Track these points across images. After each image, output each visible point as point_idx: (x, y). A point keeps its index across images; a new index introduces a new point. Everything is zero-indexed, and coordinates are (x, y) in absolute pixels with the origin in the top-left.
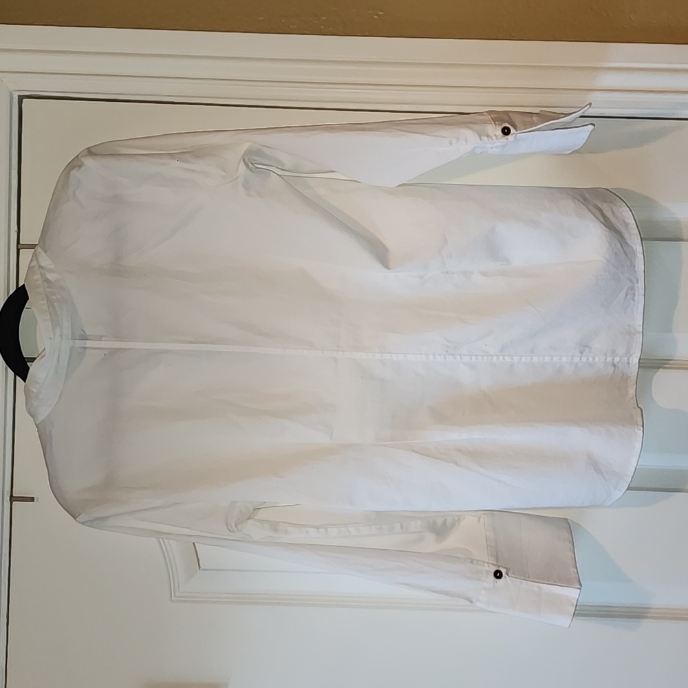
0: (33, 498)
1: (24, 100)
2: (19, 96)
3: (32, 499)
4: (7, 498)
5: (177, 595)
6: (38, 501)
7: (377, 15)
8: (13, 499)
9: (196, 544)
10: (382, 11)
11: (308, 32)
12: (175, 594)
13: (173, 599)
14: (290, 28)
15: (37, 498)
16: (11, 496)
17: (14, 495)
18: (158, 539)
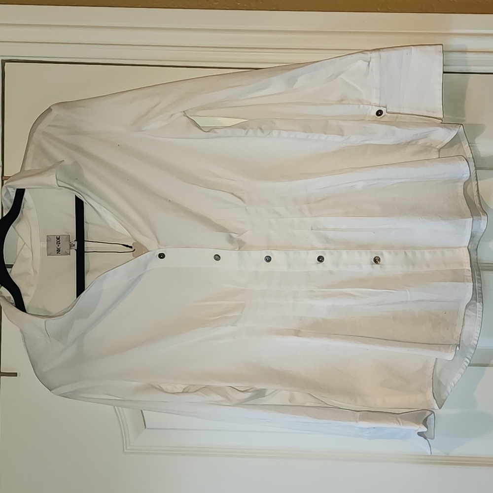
0: (17, 373)
1: (6, 64)
2: (2, 60)
3: (15, 375)
5: (128, 448)
6: (20, 376)
9: (143, 411)
12: (126, 448)
13: (125, 451)
14: (213, 4)
15: (20, 373)
18: (114, 406)
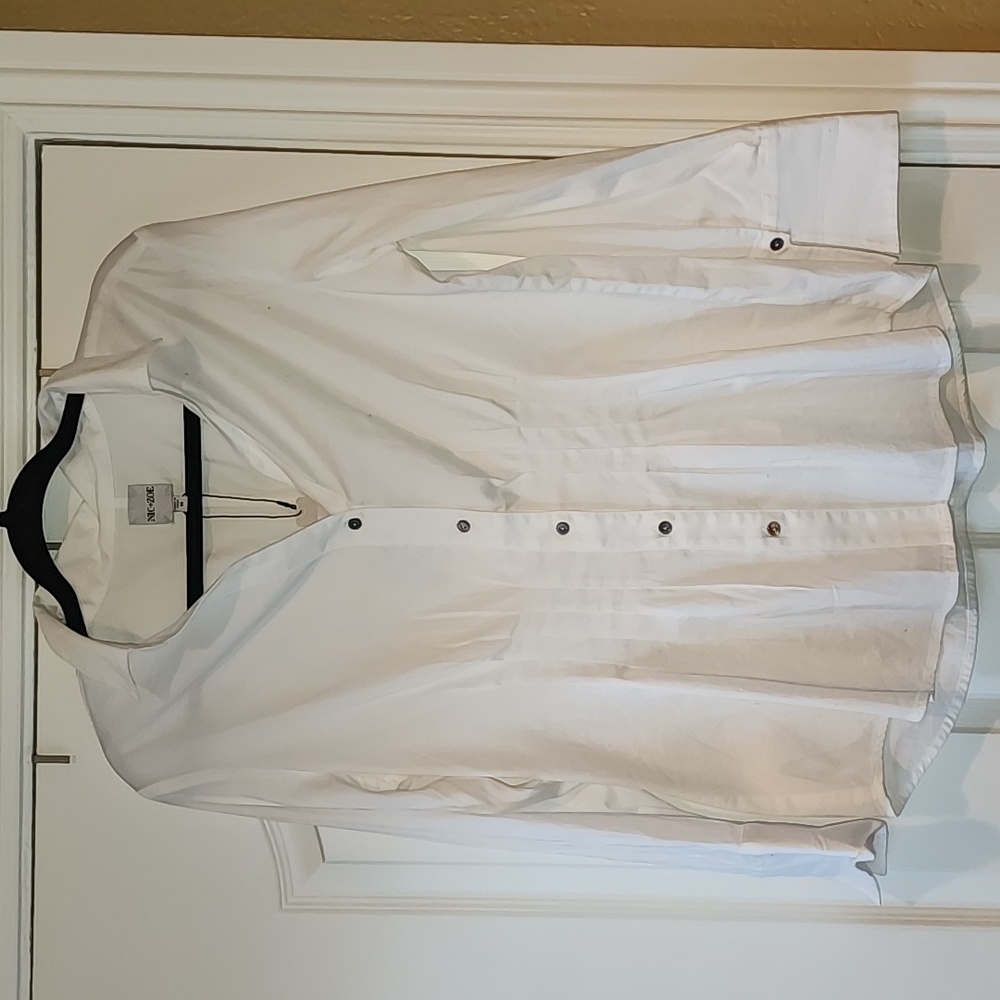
0: (69, 757)
1: (45, 148)
2: (37, 141)
3: (66, 759)
4: (28, 757)
5: (290, 901)
6: (74, 762)
7: (586, 11)
8: (36, 758)
9: (319, 828)
10: (593, 5)
11: (481, 39)
12: (286, 900)
13: (284, 906)
14: (452, 32)
15: (74, 757)
16: (34, 754)
17: (38, 753)
18: (261, 819)
